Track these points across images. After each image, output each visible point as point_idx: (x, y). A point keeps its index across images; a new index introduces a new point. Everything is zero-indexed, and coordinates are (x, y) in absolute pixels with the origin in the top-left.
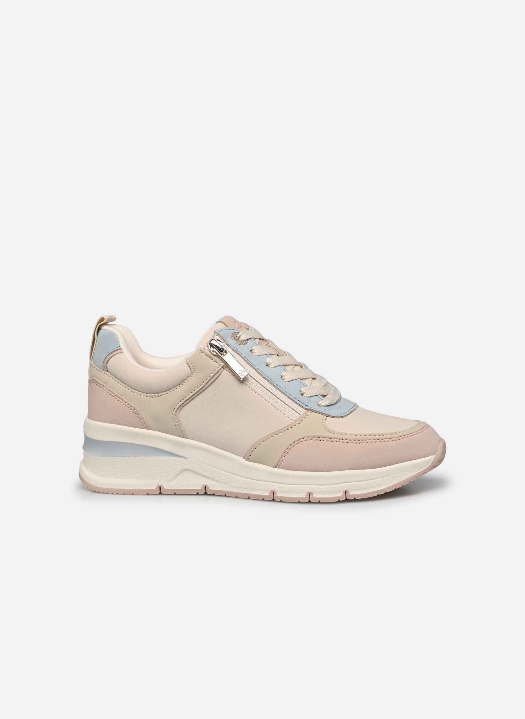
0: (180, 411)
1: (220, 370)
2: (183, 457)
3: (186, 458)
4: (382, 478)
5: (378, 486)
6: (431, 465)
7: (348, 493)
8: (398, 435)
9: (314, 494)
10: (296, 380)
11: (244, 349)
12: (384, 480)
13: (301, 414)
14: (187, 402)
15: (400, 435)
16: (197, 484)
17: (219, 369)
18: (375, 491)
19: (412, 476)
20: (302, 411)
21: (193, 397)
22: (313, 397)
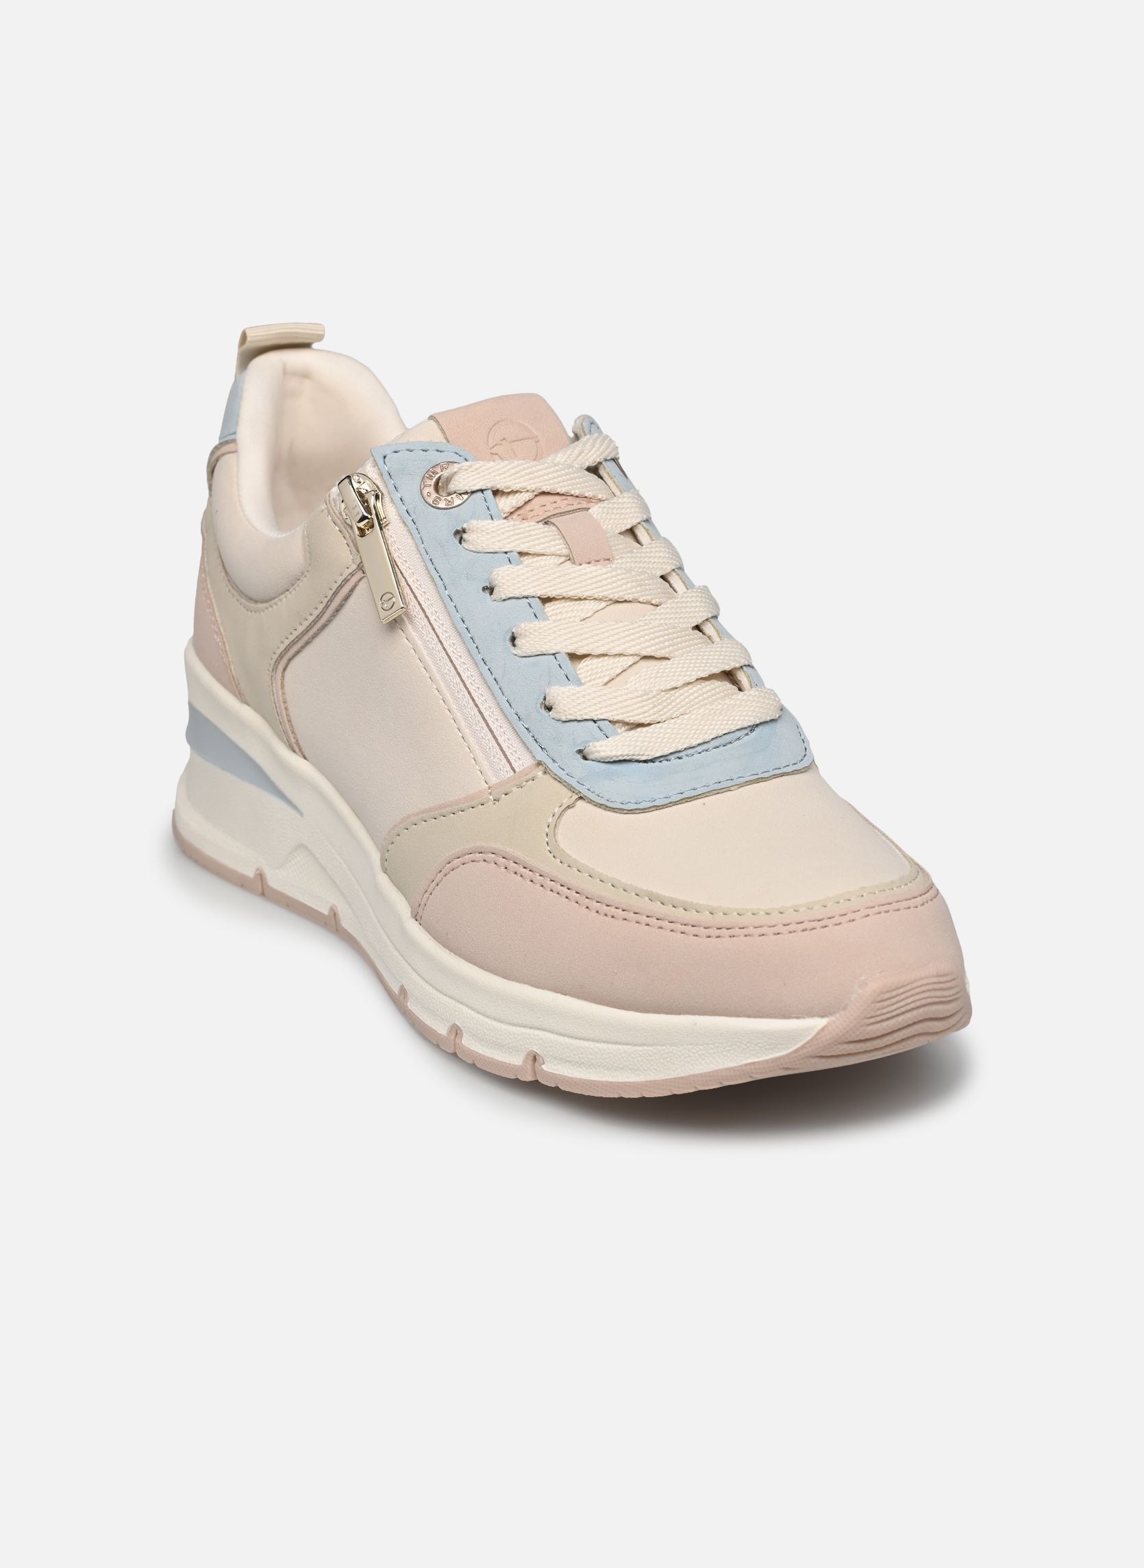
0: (285, 669)
1: (352, 574)
2: (295, 807)
3: (301, 814)
4: (636, 1048)
5: (622, 1068)
6: (805, 1051)
7: (541, 1065)
8: (719, 919)
9: (464, 1035)
10: (554, 654)
11: (440, 524)
12: (640, 1056)
13: (517, 770)
14: (295, 648)
15: (725, 920)
16: (321, 900)
17: (350, 570)
18: (611, 1083)
19: (728, 1069)
20: (523, 761)
21: (306, 638)
22: (575, 723)
